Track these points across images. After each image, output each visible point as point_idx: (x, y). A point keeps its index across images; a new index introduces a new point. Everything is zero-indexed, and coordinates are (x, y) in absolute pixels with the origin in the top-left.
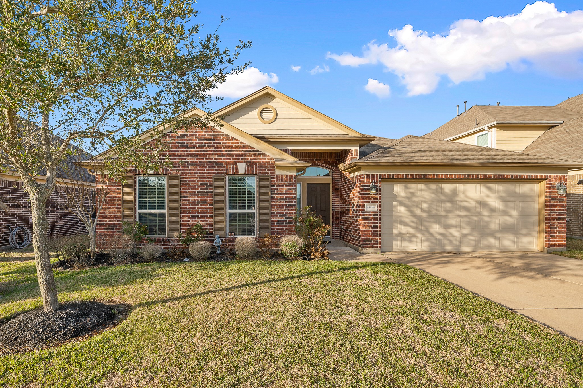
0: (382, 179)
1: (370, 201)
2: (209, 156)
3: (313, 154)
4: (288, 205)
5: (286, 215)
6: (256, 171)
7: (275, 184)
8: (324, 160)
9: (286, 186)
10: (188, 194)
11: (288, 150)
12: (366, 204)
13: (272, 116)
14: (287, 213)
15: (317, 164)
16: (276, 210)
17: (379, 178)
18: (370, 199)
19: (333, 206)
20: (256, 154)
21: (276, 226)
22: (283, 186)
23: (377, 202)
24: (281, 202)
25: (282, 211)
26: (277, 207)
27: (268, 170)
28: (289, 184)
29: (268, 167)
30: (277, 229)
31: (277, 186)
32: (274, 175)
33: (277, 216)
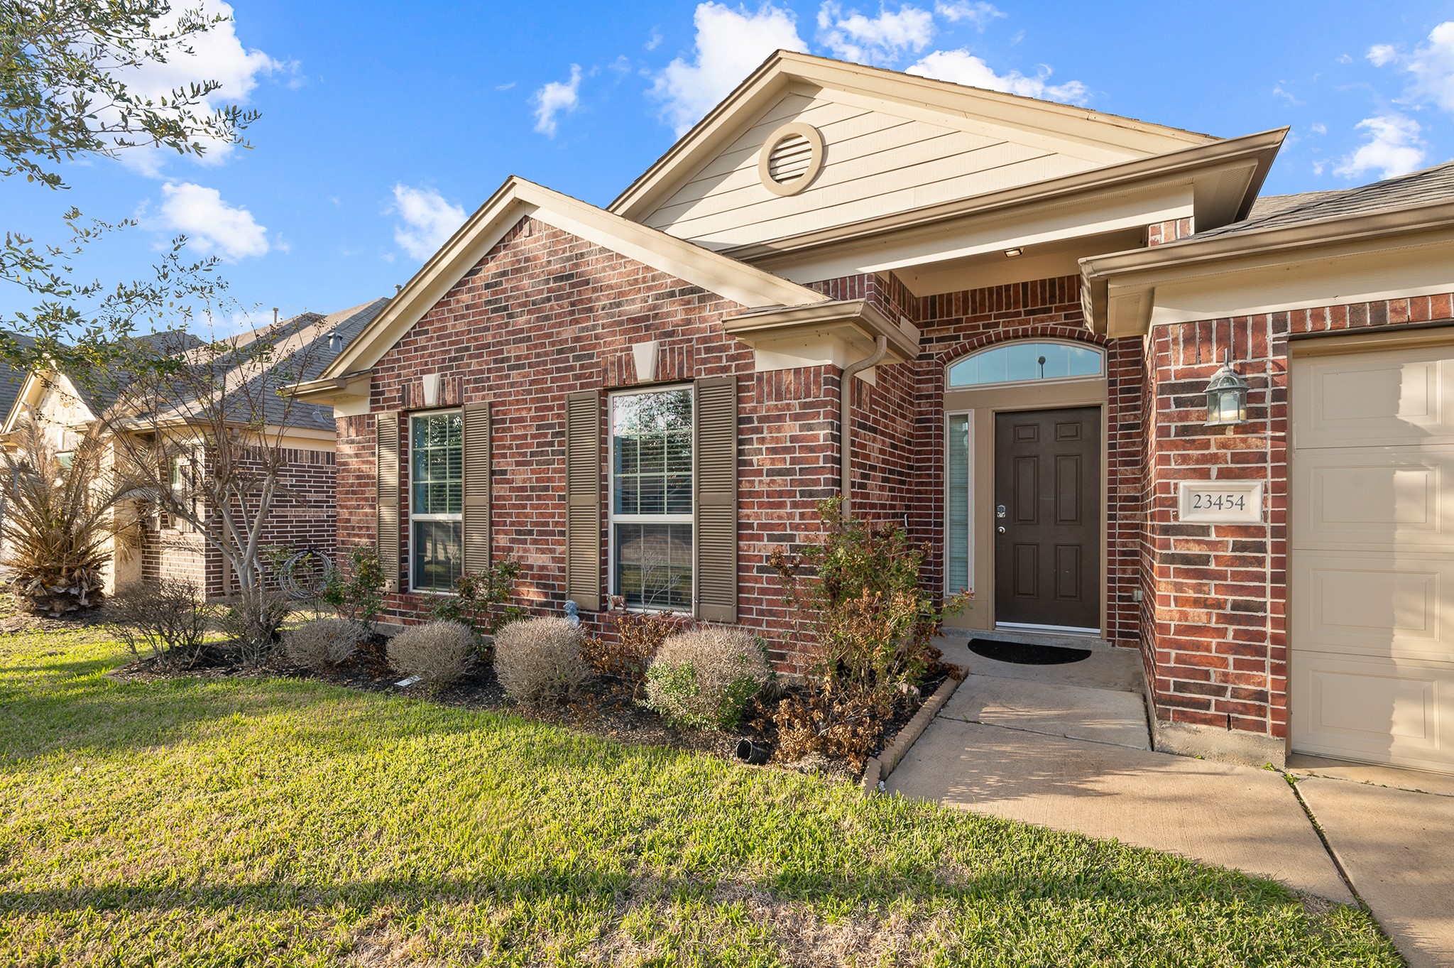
0: (1292, 339)
1: (1214, 469)
2: (558, 333)
3: (1017, 292)
4: (803, 494)
5: (792, 538)
6: (690, 369)
7: (754, 410)
8: (1065, 309)
9: (796, 417)
10: (508, 464)
11: (861, 276)
12: (1183, 484)
13: (808, 163)
14: (796, 527)
15: (1035, 329)
16: (758, 516)
17: (1270, 335)
18: (1214, 459)
19: (1110, 499)
20: (689, 302)
21: (756, 580)
22: (780, 418)
23: (1259, 473)
24: (773, 482)
25: (780, 517)
26: (761, 505)
27: (731, 358)
28: (804, 406)
29: (729, 347)
30: (763, 591)
31: (761, 420)
32: (750, 377)
33: (760, 538)
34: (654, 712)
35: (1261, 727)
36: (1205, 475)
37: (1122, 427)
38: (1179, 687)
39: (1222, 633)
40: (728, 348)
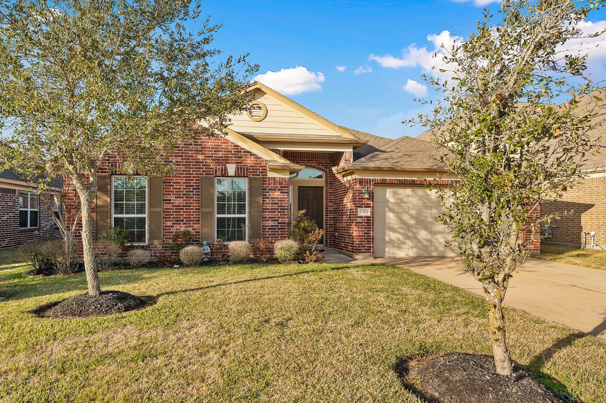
0: (374, 183)
1: (364, 206)
2: (195, 156)
4: (281, 209)
5: (278, 220)
6: (247, 174)
7: (267, 187)
8: (316, 161)
9: (279, 190)
11: (280, 150)
12: (359, 208)
13: (262, 113)
14: (279, 218)
15: (309, 165)
16: (268, 215)
17: (372, 183)
18: (364, 204)
19: (326, 211)
20: (247, 155)
21: (268, 232)
22: (275, 190)
23: (370, 207)
24: (273, 206)
25: (274, 215)
26: (269, 212)
27: (260, 172)
28: (281, 187)
30: (269, 235)
31: (269, 190)
32: (266, 178)
33: (269, 221)
34: (277, 259)
35: (370, 252)
36: (362, 207)
37: (329, 193)
38: (359, 247)
39: (365, 236)
40: (259, 169)
